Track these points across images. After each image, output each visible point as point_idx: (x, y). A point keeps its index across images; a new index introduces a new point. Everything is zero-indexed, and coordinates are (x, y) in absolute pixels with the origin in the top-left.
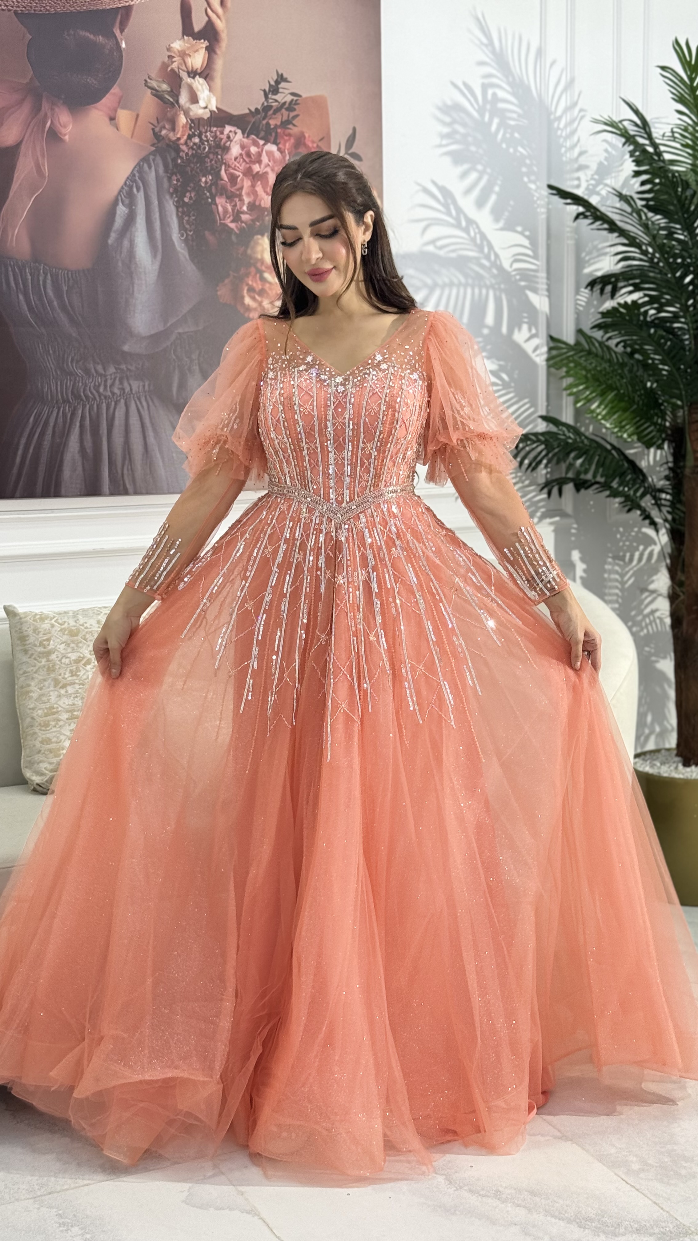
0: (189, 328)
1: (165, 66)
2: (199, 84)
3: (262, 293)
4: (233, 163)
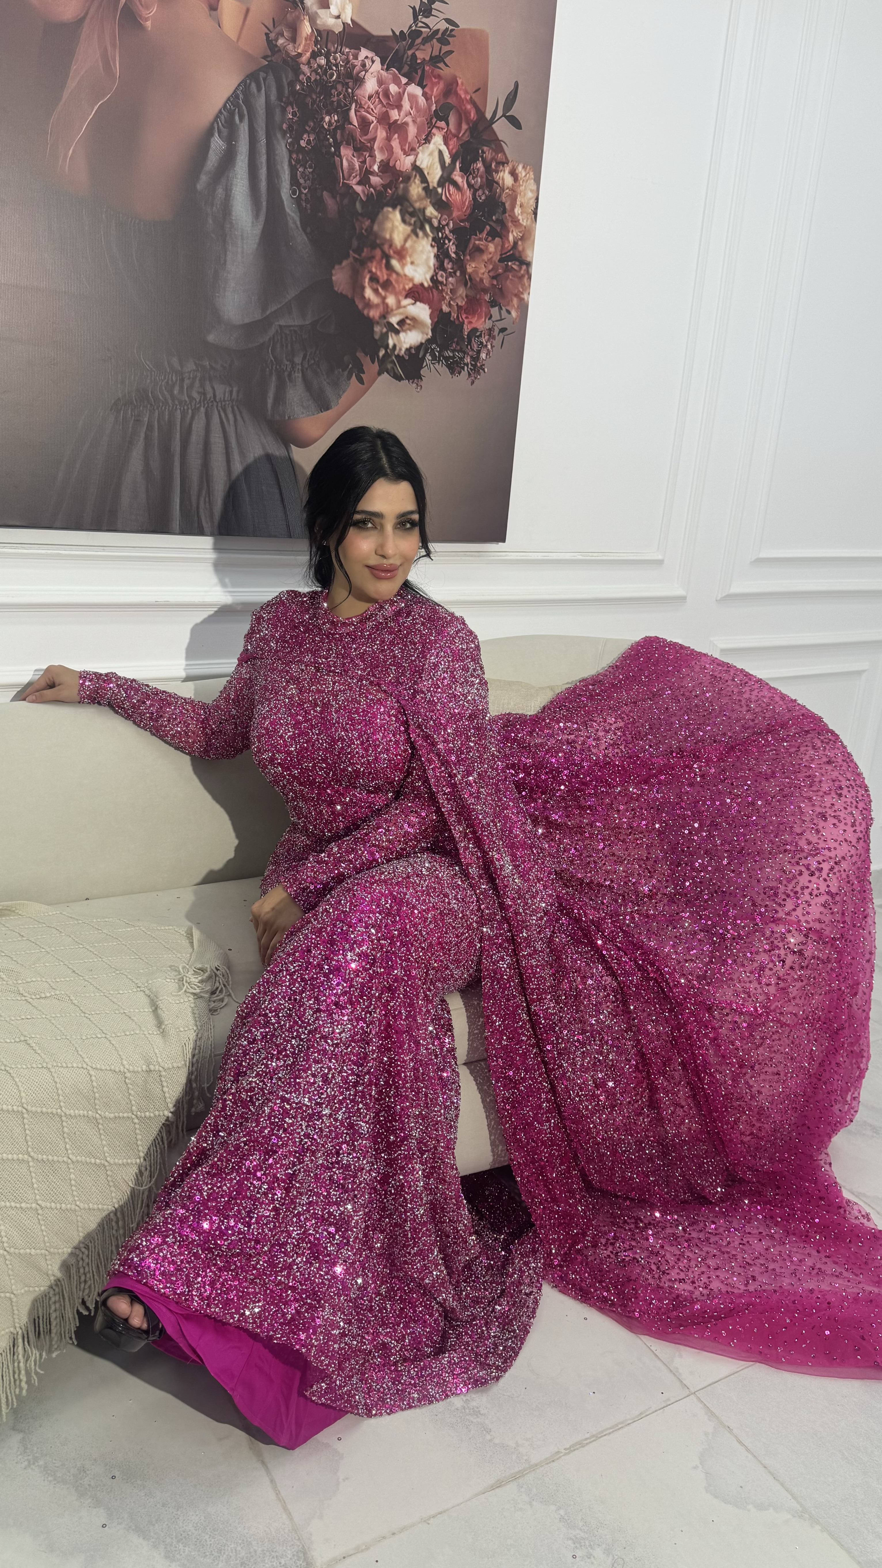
0: (292, 320)
3: (387, 285)
4: (366, 103)
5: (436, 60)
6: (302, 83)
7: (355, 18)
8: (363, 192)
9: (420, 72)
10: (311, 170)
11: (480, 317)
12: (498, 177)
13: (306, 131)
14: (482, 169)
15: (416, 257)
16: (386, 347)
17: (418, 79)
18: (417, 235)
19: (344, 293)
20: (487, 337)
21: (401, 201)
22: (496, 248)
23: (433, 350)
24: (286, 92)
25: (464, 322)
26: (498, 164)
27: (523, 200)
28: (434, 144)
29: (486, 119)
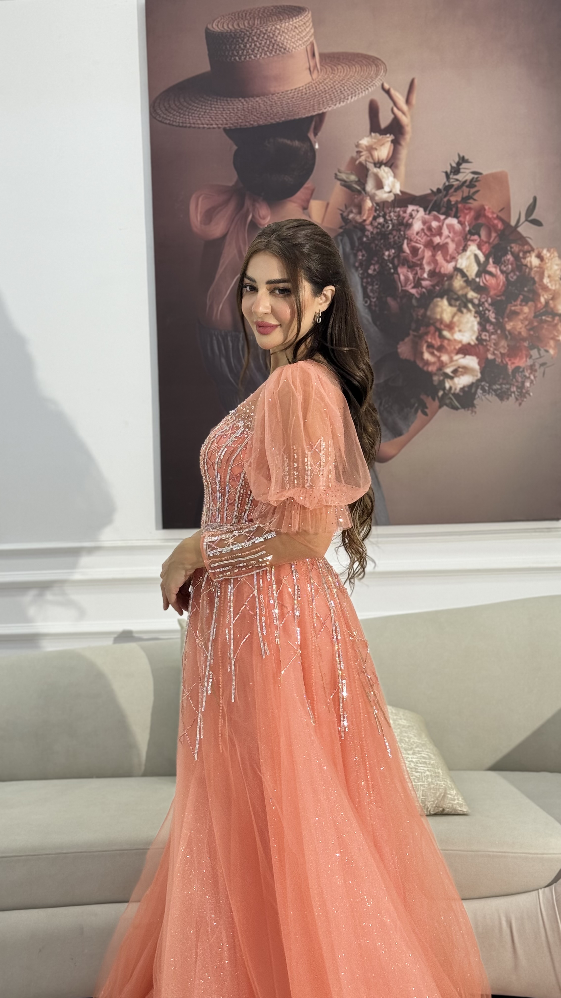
1: (353, 160)
2: (385, 173)
3: (441, 349)
4: (415, 237)
5: (465, 200)
6: (367, 236)
7: (403, 190)
8: (417, 292)
9: (454, 209)
10: (377, 287)
11: (521, 358)
12: (524, 262)
13: (372, 264)
14: (512, 259)
15: (462, 327)
16: (444, 389)
17: (453, 214)
18: (462, 312)
19: (407, 358)
20: (529, 371)
21: (447, 293)
22: (530, 309)
23: (482, 386)
24: (357, 244)
25: (507, 364)
26: (525, 253)
27: (550, 273)
28: (471, 251)
29: (511, 226)
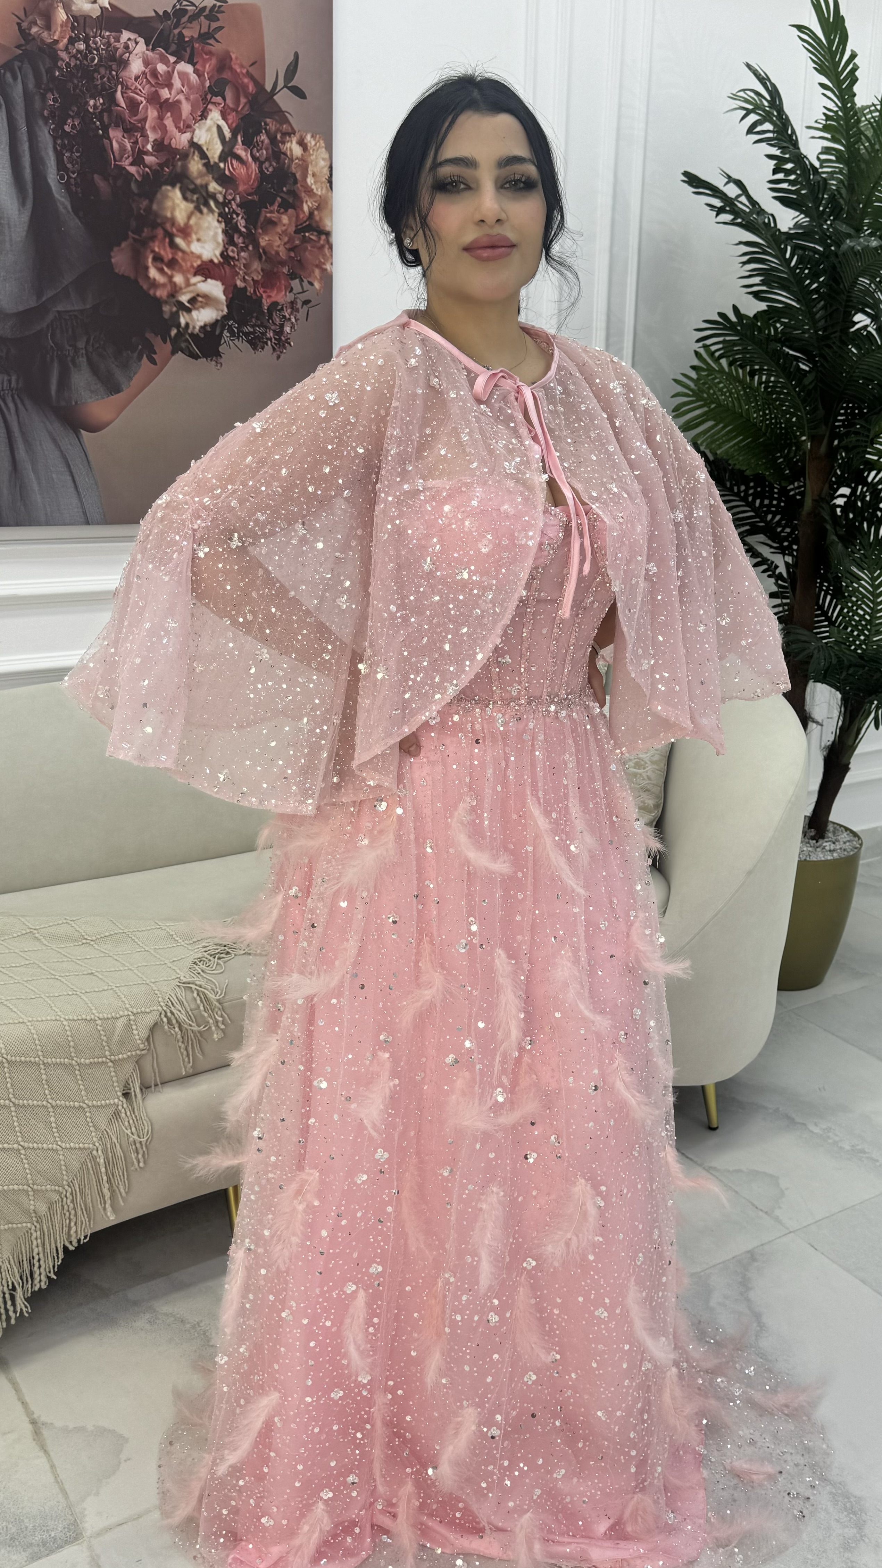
0: (72, 305)
3: (173, 264)
4: (133, 84)
5: (205, 37)
6: (60, 69)
8: (138, 172)
9: (188, 50)
10: (78, 154)
11: (279, 291)
12: (285, 148)
13: (70, 116)
14: (267, 141)
15: (201, 234)
16: (178, 325)
17: (187, 57)
18: (201, 212)
19: (126, 274)
20: (289, 311)
21: (181, 179)
22: (290, 219)
23: (230, 326)
24: (45, 78)
25: (262, 296)
26: (285, 134)
27: (315, 170)
28: (212, 119)
29: (266, 91)
